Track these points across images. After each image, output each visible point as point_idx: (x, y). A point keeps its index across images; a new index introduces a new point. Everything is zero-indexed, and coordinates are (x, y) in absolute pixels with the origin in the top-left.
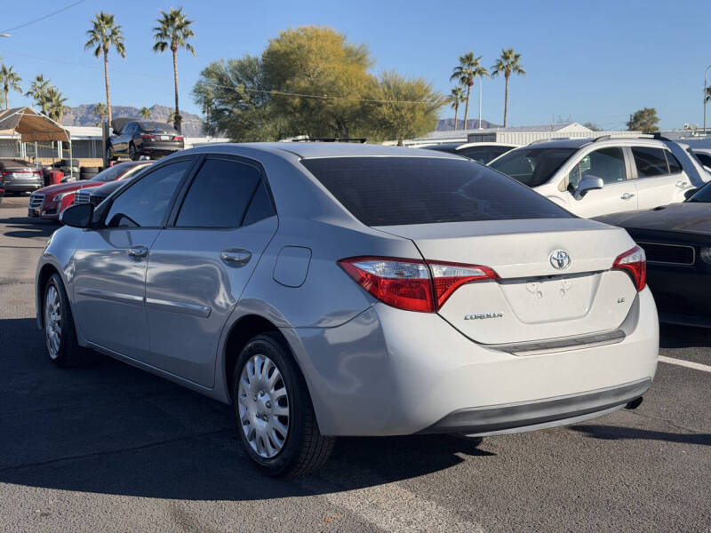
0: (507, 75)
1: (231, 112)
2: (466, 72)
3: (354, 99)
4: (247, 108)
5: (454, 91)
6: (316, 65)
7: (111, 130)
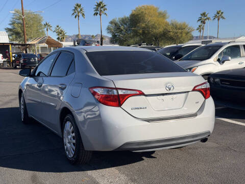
0: (218, 20)
1: (119, 35)
2: (203, 19)
3: (161, 30)
4: (125, 34)
5: (199, 26)
6: (148, 18)
7: (76, 43)
